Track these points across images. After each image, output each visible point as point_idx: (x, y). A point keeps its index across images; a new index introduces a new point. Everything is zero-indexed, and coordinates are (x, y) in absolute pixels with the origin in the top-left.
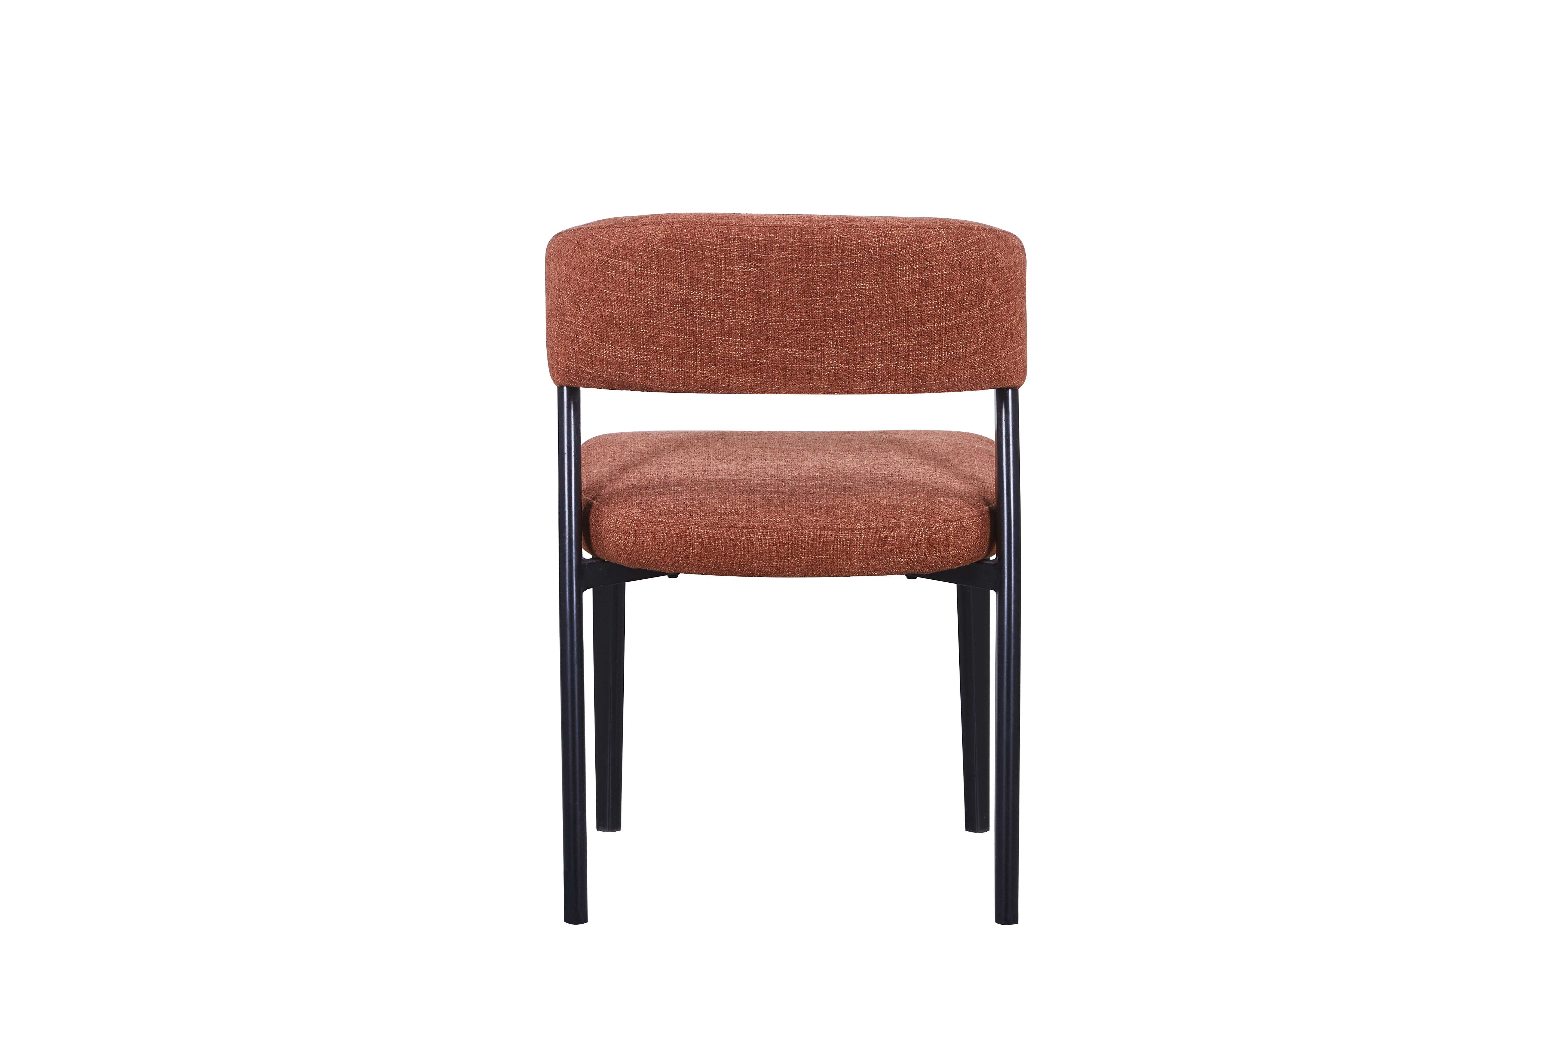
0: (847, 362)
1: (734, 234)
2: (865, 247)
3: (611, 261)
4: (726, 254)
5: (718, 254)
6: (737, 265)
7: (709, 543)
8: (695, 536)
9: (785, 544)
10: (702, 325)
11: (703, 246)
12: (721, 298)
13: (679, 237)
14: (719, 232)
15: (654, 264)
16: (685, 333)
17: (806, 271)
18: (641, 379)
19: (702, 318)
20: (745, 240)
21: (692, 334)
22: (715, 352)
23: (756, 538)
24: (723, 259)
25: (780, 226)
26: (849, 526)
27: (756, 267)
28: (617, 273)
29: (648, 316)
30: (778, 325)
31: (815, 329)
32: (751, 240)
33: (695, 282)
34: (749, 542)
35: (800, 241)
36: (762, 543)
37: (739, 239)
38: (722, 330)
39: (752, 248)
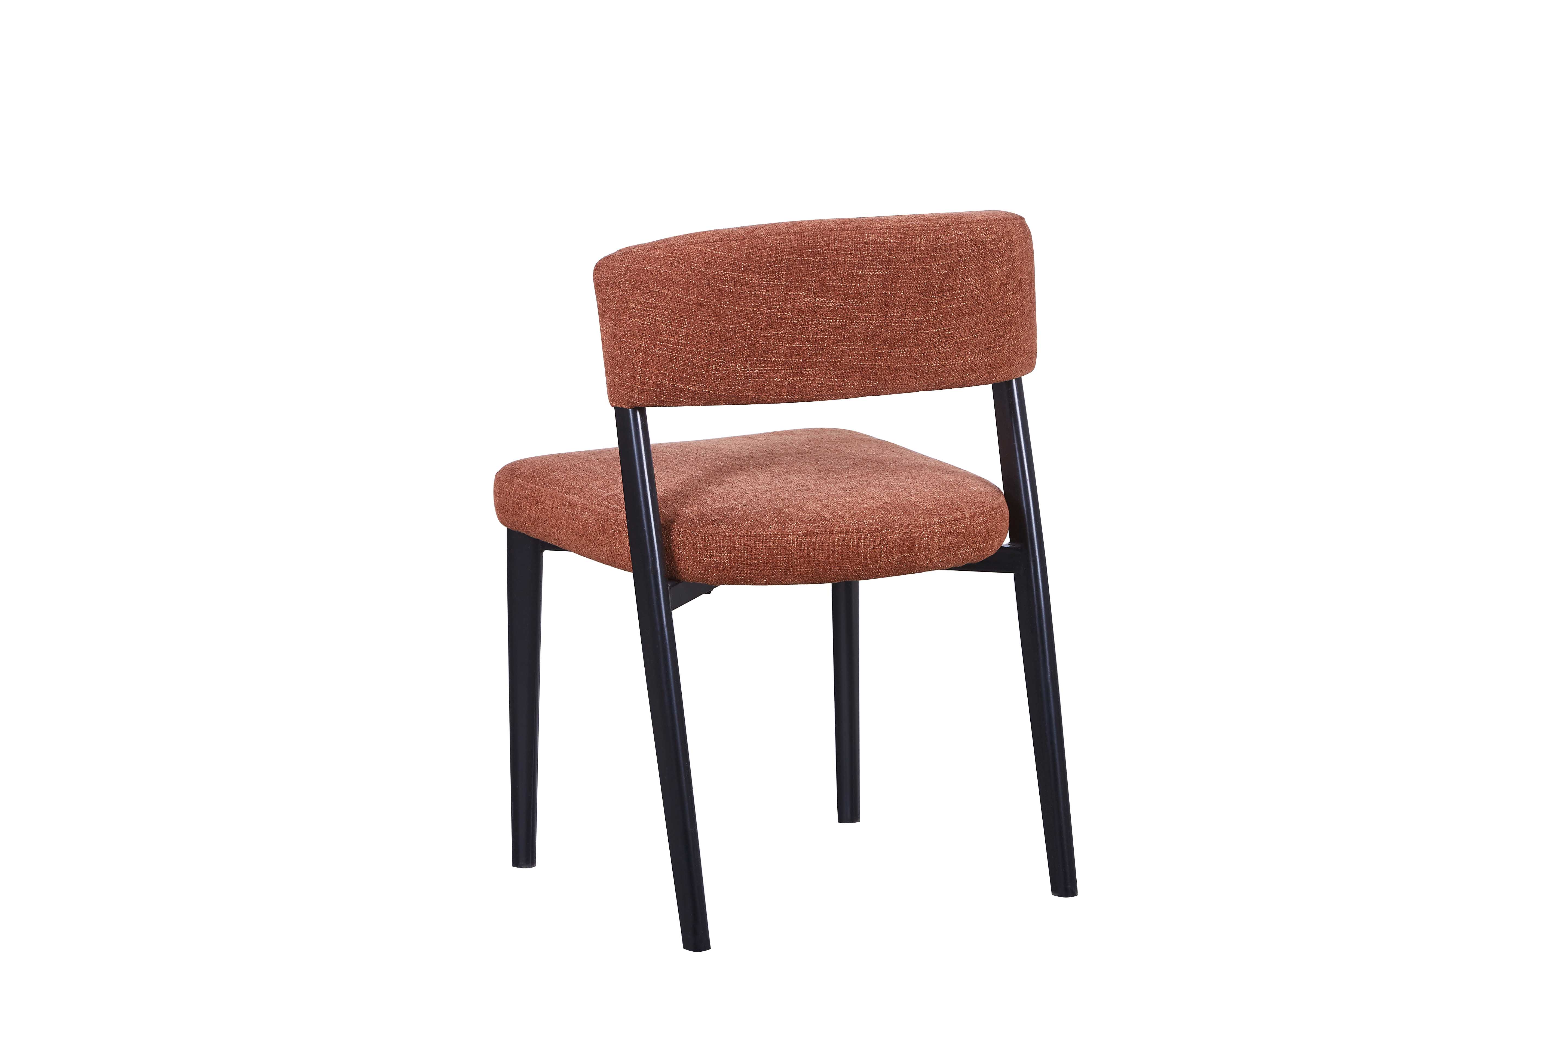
0: (947, 358)
1: (869, 238)
2: (976, 242)
3: (729, 274)
4: (860, 259)
5: (852, 259)
6: (869, 268)
7: (809, 552)
8: (795, 546)
9: (878, 545)
10: (827, 332)
11: (837, 253)
12: (849, 303)
13: (812, 245)
14: (853, 237)
15: (783, 274)
16: (808, 341)
17: (929, 270)
18: (754, 392)
19: (828, 324)
20: (879, 243)
21: (815, 341)
22: (835, 358)
23: (852, 542)
24: (857, 263)
25: (907, 227)
26: (928, 521)
27: (887, 269)
28: (735, 286)
29: (771, 326)
30: (897, 327)
31: (927, 328)
32: (883, 243)
33: (824, 289)
34: (846, 547)
35: (927, 241)
36: (858, 547)
37: (873, 243)
38: (846, 335)
39: (885, 250)
